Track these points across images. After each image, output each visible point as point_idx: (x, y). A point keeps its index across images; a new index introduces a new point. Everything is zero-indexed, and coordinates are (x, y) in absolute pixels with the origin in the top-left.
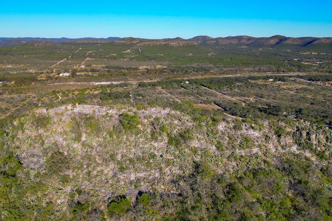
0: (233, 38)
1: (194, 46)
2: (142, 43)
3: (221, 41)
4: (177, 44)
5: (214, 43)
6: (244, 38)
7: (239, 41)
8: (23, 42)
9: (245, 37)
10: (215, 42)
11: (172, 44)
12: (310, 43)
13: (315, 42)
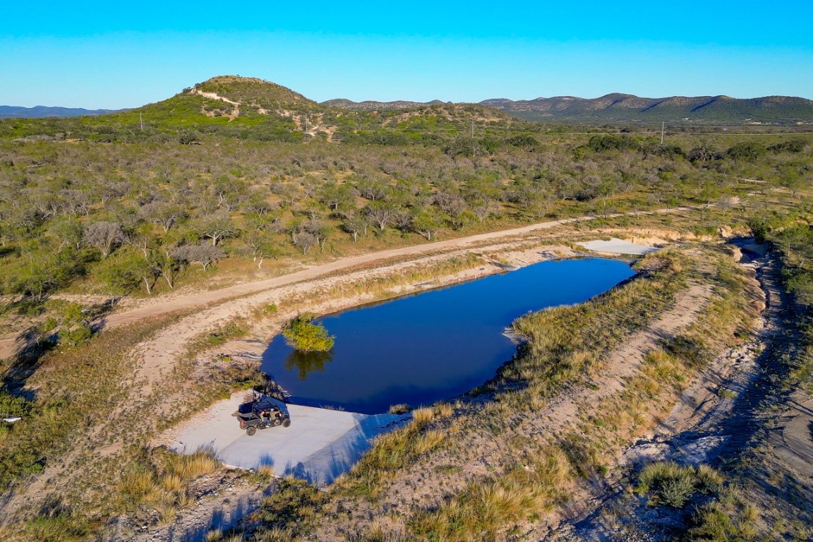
6: (564, 101)
7: (552, 107)
12: (653, 106)
13: (662, 104)
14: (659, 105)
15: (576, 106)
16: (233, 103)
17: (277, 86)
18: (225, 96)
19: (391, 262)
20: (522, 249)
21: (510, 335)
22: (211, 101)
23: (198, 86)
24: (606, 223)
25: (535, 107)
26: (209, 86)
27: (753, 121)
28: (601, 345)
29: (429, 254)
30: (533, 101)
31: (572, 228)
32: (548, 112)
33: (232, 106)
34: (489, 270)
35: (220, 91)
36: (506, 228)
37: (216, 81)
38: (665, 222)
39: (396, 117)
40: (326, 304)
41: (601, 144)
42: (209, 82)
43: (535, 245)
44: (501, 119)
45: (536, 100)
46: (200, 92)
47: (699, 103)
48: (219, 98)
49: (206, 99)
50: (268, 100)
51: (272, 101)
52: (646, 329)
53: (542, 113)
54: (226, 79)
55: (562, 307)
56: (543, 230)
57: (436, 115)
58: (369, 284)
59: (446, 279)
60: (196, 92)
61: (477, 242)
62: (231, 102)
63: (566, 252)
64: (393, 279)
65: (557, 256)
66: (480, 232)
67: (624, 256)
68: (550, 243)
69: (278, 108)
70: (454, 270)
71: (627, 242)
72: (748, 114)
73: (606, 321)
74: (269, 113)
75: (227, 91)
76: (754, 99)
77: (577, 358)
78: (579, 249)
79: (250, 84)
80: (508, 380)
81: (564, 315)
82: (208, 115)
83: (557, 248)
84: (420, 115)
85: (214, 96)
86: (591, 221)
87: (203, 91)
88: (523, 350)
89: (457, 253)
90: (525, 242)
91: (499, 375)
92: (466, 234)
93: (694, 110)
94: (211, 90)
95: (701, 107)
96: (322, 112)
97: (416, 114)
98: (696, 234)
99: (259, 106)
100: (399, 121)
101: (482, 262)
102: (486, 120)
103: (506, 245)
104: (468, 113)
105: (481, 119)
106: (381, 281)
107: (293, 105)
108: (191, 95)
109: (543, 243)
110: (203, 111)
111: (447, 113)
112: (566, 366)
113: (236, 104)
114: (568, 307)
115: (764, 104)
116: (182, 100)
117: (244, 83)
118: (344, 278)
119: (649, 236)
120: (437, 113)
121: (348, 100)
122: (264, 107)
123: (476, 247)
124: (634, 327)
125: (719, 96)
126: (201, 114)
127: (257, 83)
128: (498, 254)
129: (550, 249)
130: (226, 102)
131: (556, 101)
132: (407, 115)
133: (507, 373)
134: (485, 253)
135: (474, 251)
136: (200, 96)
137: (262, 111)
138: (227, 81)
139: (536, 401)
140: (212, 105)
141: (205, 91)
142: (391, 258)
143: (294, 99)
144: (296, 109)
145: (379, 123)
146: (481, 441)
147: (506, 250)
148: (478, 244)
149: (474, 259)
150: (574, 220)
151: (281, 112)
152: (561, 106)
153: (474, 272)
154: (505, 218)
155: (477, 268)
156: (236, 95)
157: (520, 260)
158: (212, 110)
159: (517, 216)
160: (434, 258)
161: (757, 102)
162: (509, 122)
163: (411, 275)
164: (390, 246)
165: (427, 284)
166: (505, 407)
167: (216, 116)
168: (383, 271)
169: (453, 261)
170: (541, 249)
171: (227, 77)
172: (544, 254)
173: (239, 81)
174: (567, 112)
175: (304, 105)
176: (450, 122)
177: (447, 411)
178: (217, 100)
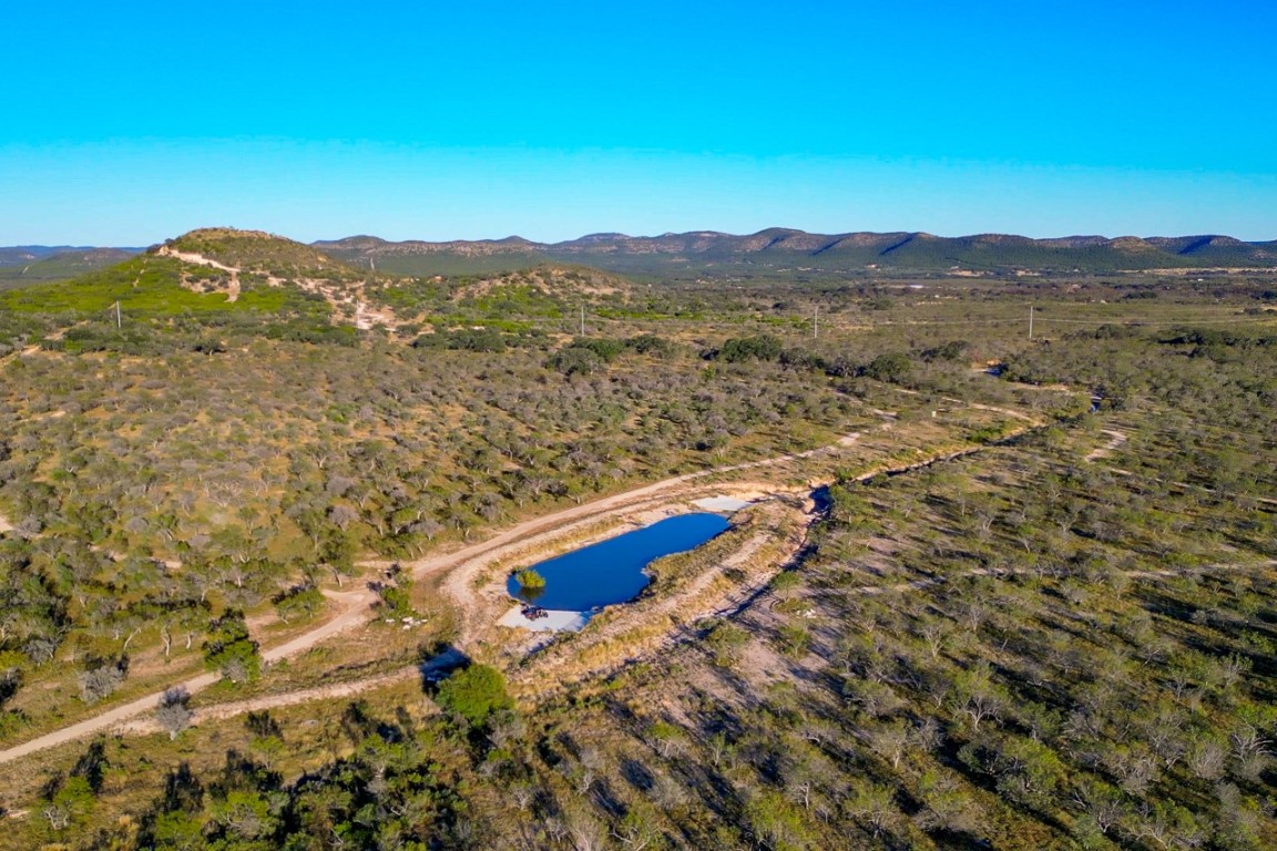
0: (677, 237)
1: (524, 254)
2: (381, 249)
3: (632, 245)
4: (475, 251)
5: (611, 251)
6: (703, 238)
7: (686, 247)
8: (28, 256)
9: (707, 235)
10: (614, 248)
11: (463, 249)
12: (828, 246)
13: (840, 244)
14: (835, 246)
15: (720, 246)
16: (228, 269)
17: (291, 242)
18: (215, 260)
19: (557, 525)
20: (650, 509)
21: (646, 572)
22: (193, 267)
23: (170, 244)
24: (717, 478)
25: (661, 247)
26: (189, 243)
27: (961, 269)
28: (693, 574)
29: (583, 517)
30: (658, 237)
31: (690, 484)
32: (680, 254)
33: (228, 274)
34: (628, 528)
35: (207, 251)
36: (638, 487)
37: (199, 236)
38: (767, 476)
39: (471, 288)
40: (526, 559)
41: (738, 349)
42: (187, 237)
43: (660, 505)
44: (616, 290)
45: (663, 236)
46: (175, 253)
47: (890, 243)
48: (205, 262)
49: (186, 264)
50: (280, 264)
51: (285, 265)
52: (718, 566)
53: (673, 256)
54: (214, 233)
55: (675, 554)
56: (668, 488)
57: (526, 285)
58: (549, 544)
59: (600, 537)
60: (170, 253)
61: (616, 503)
62: (225, 268)
63: (684, 510)
64: (564, 539)
65: (677, 514)
66: (617, 492)
67: (725, 511)
68: (672, 502)
69: (296, 276)
70: (604, 530)
71: (731, 498)
72: (955, 260)
73: (699, 561)
74: (284, 283)
75: (217, 251)
76: (962, 238)
77: (680, 581)
78: (694, 506)
79: (250, 240)
80: (646, 595)
81: (677, 559)
82: (193, 289)
83: (676, 507)
84: (504, 285)
85: (197, 259)
86: (705, 477)
87: (180, 251)
88: (653, 580)
89: (603, 515)
90: (653, 502)
91: (641, 593)
92: (606, 496)
93: (883, 253)
94: (192, 250)
95: (893, 248)
96: (361, 280)
97: (499, 283)
98: (789, 486)
99: (267, 273)
100: (476, 296)
101: (623, 522)
102: (596, 291)
103: (638, 506)
104: (571, 281)
105: (588, 290)
106: (556, 541)
107: (317, 270)
108: (161, 257)
109: (666, 503)
110: (185, 284)
111: (542, 281)
112: (674, 586)
113: (234, 270)
114: (679, 554)
115: (975, 244)
116: (149, 264)
117: (242, 238)
118: (531, 541)
119: (749, 491)
120: (528, 281)
121: (377, 239)
122: (275, 274)
123: (616, 508)
124: (713, 564)
125: (916, 234)
126: (184, 289)
127: (261, 239)
128: (633, 515)
129: (671, 508)
130: (217, 268)
131: (691, 238)
132: (485, 284)
133: (645, 591)
134: (624, 514)
135: (615, 512)
136: (176, 260)
137: (274, 282)
138: (215, 236)
139: (659, 600)
140: (198, 273)
141: (183, 250)
142: (555, 522)
143: (318, 262)
144: (323, 277)
145: (448, 299)
146: (636, 615)
147: (639, 511)
148: (619, 506)
149: (616, 521)
150: (693, 475)
151: (302, 282)
152: (700, 246)
153: (618, 531)
154: (636, 475)
155: (620, 527)
156: (230, 257)
157: (650, 518)
158: (198, 281)
159: (645, 473)
160: (588, 521)
161: (966, 242)
162: (627, 294)
163: (576, 536)
164: (550, 511)
165: (587, 541)
166: (645, 603)
167: (206, 291)
168: (555, 534)
169: (602, 522)
170: (664, 508)
171: (215, 229)
172: (667, 513)
173: (233, 235)
174: (709, 255)
175: (335, 270)
176: (548, 297)
177: (619, 607)
178: (203, 266)
